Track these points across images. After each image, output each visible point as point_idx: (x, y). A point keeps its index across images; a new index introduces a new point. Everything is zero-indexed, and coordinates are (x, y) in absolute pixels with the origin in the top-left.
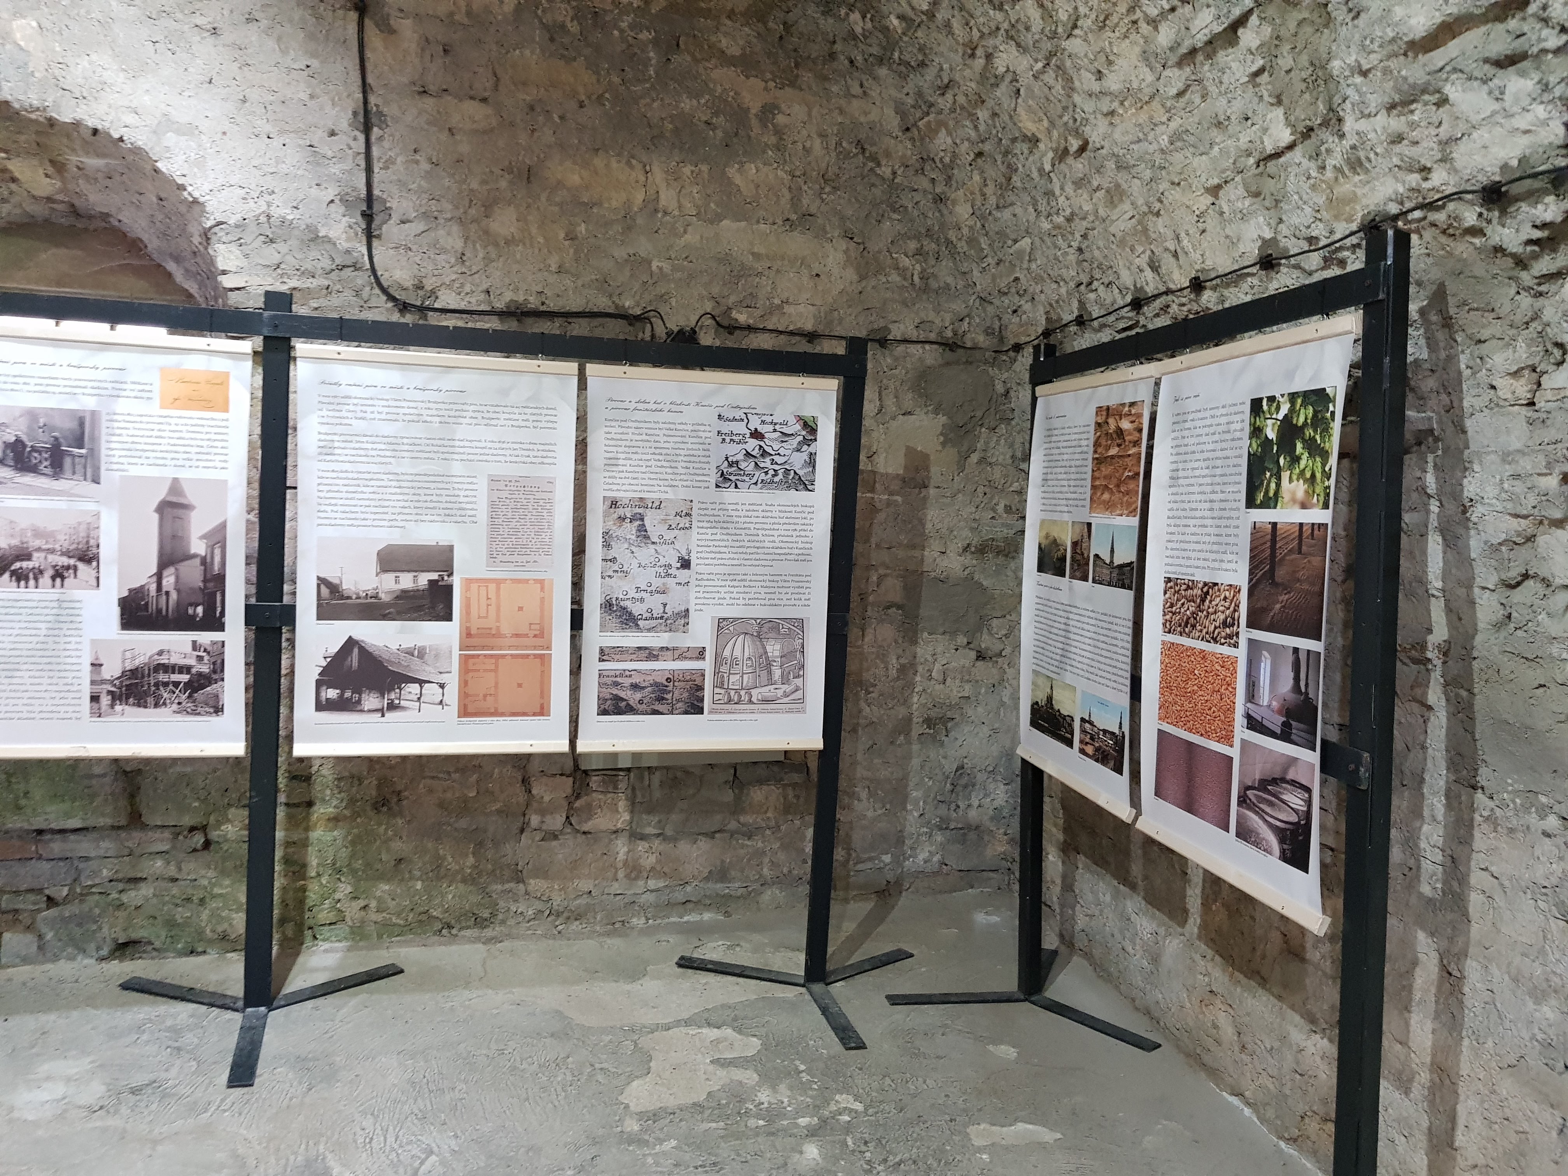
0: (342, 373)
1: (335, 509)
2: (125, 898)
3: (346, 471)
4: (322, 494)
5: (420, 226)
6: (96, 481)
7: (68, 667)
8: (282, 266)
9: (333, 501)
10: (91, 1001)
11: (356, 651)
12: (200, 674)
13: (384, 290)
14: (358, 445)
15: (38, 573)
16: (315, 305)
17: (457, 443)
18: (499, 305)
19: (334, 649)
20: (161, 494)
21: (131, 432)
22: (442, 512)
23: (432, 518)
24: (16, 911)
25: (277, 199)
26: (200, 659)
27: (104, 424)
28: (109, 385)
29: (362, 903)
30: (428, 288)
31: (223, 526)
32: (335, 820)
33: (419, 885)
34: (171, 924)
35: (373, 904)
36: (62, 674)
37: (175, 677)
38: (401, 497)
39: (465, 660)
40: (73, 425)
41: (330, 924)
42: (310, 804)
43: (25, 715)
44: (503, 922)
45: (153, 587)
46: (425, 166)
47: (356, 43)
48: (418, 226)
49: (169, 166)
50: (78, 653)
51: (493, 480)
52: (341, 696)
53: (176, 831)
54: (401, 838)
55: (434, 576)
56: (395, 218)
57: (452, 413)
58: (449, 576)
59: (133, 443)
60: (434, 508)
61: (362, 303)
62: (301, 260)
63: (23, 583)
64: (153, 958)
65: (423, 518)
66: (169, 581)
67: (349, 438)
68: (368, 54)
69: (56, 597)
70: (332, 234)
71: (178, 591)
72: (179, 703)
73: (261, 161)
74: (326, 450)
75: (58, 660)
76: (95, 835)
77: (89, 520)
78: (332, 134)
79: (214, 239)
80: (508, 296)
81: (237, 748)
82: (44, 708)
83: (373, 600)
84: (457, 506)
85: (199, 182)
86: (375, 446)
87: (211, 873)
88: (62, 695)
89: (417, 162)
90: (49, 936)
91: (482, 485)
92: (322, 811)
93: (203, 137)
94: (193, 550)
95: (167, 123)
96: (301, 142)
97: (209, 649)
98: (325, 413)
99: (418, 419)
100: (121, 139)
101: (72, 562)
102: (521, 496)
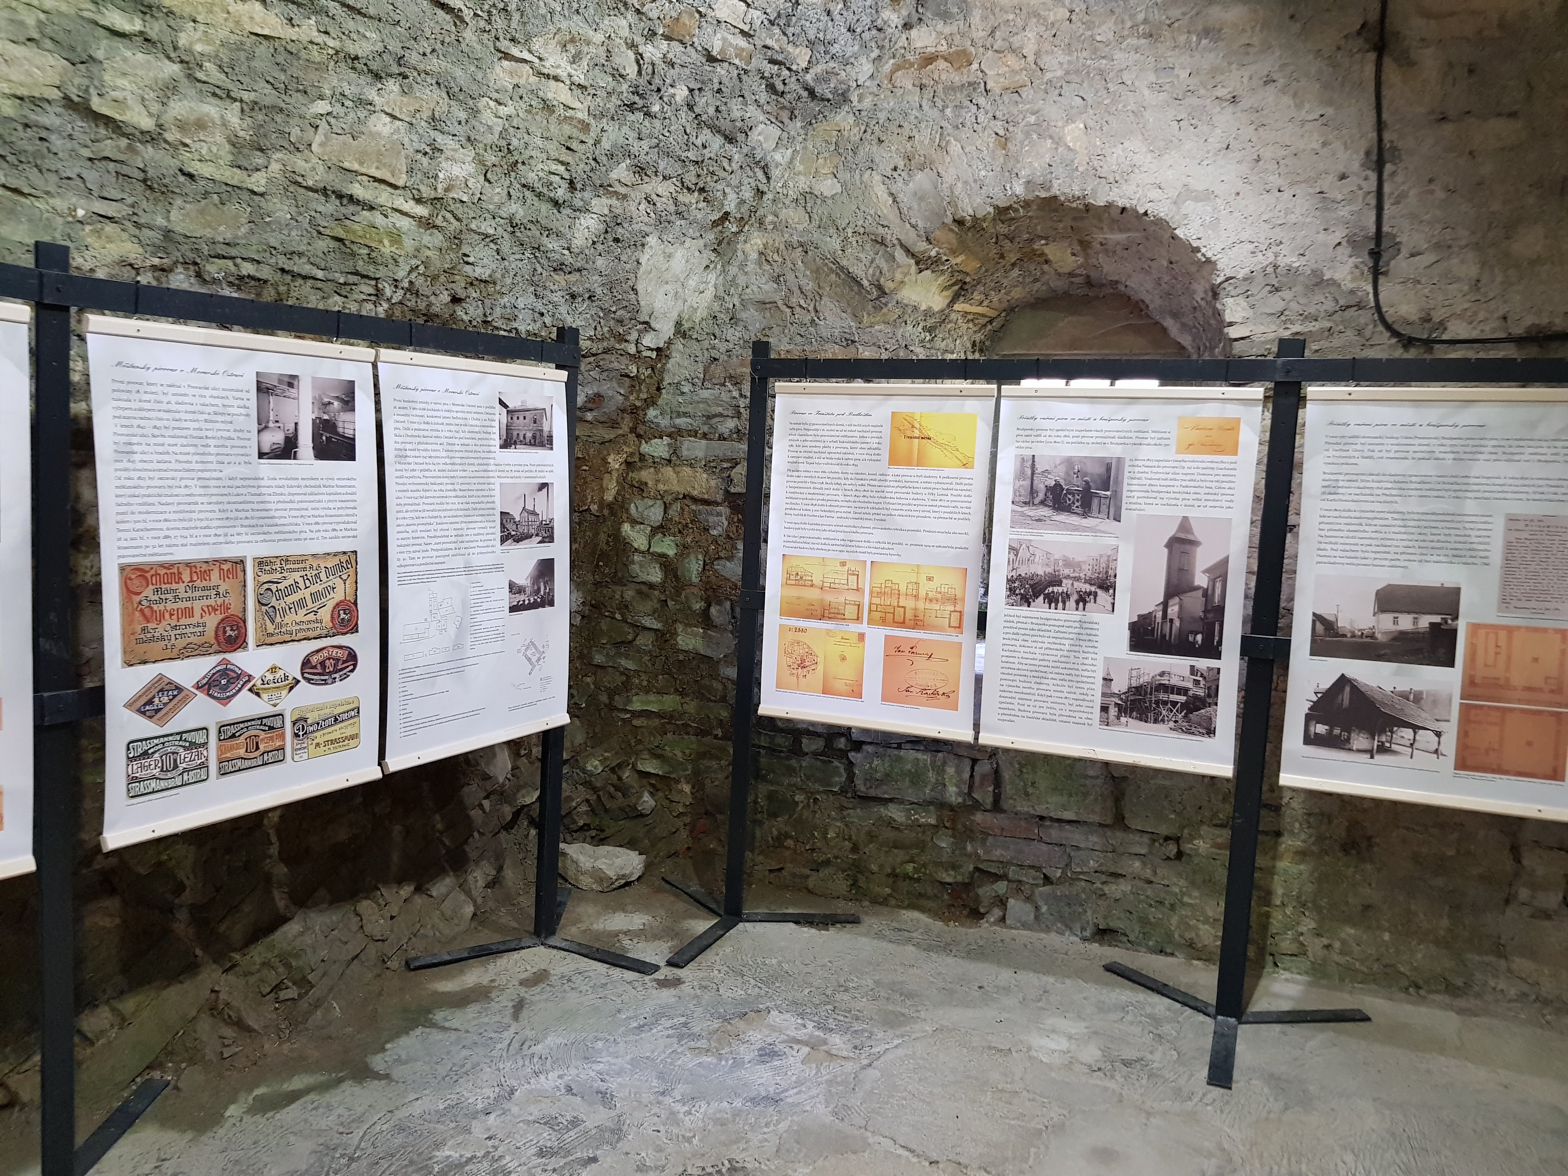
0: (1350, 413)
1: (1335, 547)
2: (1106, 889)
3: (1349, 511)
4: (1322, 533)
5: (1430, 258)
6: (1117, 519)
7: (1085, 679)
8: (1286, 313)
9: (1333, 540)
10: (1079, 974)
11: (1347, 689)
12: (1196, 697)
13: (1388, 327)
14: (1362, 485)
15: (1066, 596)
16: (1316, 348)
17: (1472, 481)
18: (1518, 330)
19: (1326, 685)
20: (1171, 531)
21: (1149, 476)
22: (1450, 552)
23: (1438, 558)
24: (1020, 881)
25: (1284, 249)
26: (1196, 682)
27: (1127, 469)
28: (1134, 435)
29: (1326, 942)
30: (1436, 319)
31: (1225, 562)
32: (1302, 855)
33: (1387, 936)
34: (1144, 921)
35: (1337, 945)
36: (1079, 685)
37: (1174, 697)
38: (1404, 537)
39: (1465, 710)
40: (1101, 470)
41: (1292, 955)
42: (1278, 834)
43: (1048, 717)
44: (1478, 996)
45: (1159, 615)
46: (1440, 194)
47: (1372, 84)
48: (1429, 258)
49: (1187, 232)
50: (1093, 668)
51: (1511, 519)
52: (1330, 732)
53: (1154, 838)
54: (1370, 884)
55: (1437, 619)
56: (1404, 252)
57: (1468, 449)
58: (1453, 620)
59: (1150, 485)
60: (1442, 548)
61: (1364, 342)
62: (1305, 305)
63: (1053, 605)
64: (1127, 949)
65: (1428, 558)
66: (1173, 610)
67: (1355, 477)
68: (1386, 92)
69: (1078, 618)
70: (1337, 276)
71: (1180, 618)
72: (1176, 722)
73: (1271, 215)
74: (1330, 490)
75: (1077, 673)
76: (1085, 828)
77: (1109, 553)
78: (1343, 177)
79: (1222, 294)
80: (1529, 320)
81: (1225, 769)
82: (1064, 713)
83: (1368, 640)
84: (1468, 546)
85: (1212, 243)
86: (1379, 485)
87: (1182, 882)
88: (1078, 702)
89: (1432, 192)
90: (1044, 909)
91: (1499, 526)
92: (1290, 843)
93: (1217, 200)
94: (1197, 582)
95: (1187, 193)
96: (1311, 191)
97: (1205, 674)
98: (1331, 453)
99: (1431, 455)
100: (1146, 214)
101: (1093, 589)
102: (1545, 537)
